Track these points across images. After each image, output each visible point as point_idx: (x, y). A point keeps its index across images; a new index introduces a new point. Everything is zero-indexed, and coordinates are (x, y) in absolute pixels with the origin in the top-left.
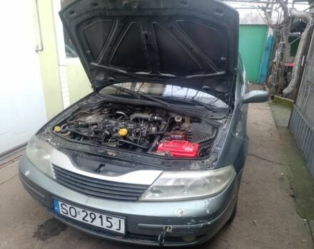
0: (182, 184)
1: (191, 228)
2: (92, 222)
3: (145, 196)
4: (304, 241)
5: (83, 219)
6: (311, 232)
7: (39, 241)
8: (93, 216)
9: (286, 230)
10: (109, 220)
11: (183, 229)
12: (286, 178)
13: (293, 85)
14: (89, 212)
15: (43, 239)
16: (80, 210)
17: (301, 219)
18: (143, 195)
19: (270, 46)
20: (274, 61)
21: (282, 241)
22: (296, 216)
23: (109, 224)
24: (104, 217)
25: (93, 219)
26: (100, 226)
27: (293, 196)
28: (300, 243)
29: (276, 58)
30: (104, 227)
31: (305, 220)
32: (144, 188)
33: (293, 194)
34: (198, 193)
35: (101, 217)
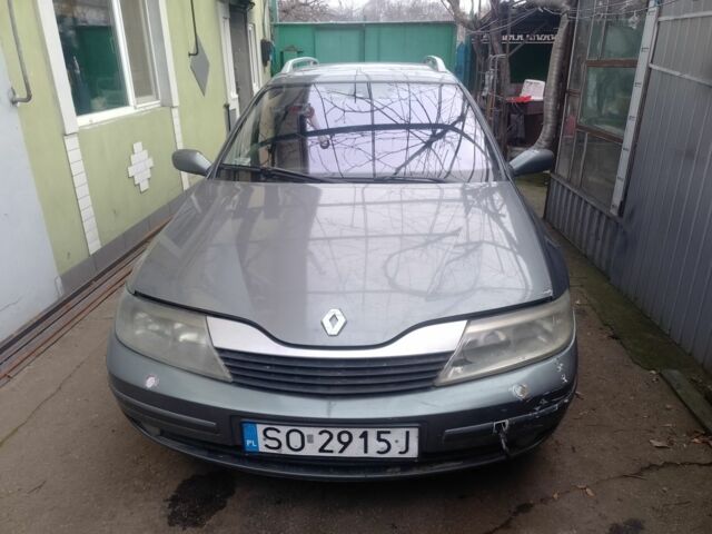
0: (502, 337)
1: (542, 416)
2: (341, 451)
3: (446, 376)
4: (668, 406)
5: (322, 450)
6: (672, 388)
7: (189, 529)
8: (345, 438)
9: (634, 395)
10: (383, 436)
11: (527, 421)
12: (588, 309)
13: (547, 136)
14: (335, 432)
15: (195, 524)
16: (314, 431)
17: (647, 373)
18: (441, 374)
19: (463, 64)
20: (484, 94)
21: (637, 415)
22: (637, 368)
23: (383, 446)
24: (372, 433)
25: (346, 445)
26: (362, 454)
27: (614, 337)
28: (665, 412)
29: (487, 89)
30: (372, 453)
31: (653, 372)
32: (441, 359)
33: (611, 333)
34: (536, 349)
35: (364, 436)
